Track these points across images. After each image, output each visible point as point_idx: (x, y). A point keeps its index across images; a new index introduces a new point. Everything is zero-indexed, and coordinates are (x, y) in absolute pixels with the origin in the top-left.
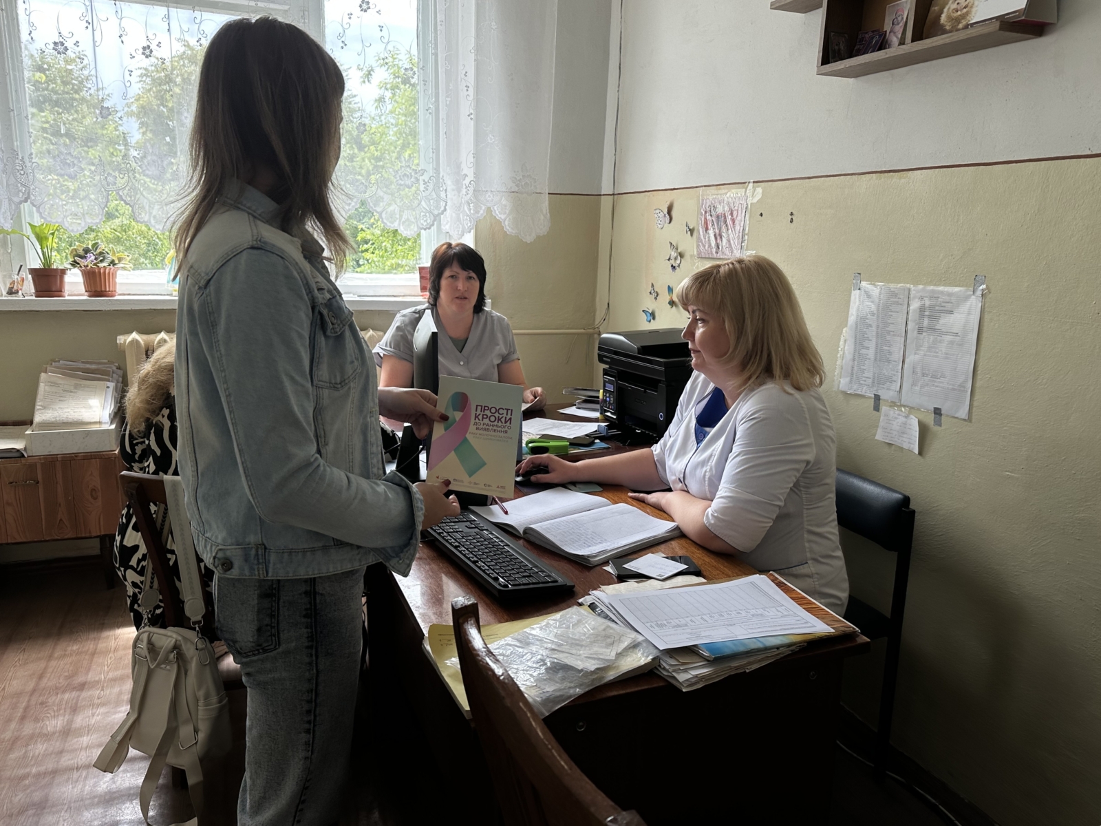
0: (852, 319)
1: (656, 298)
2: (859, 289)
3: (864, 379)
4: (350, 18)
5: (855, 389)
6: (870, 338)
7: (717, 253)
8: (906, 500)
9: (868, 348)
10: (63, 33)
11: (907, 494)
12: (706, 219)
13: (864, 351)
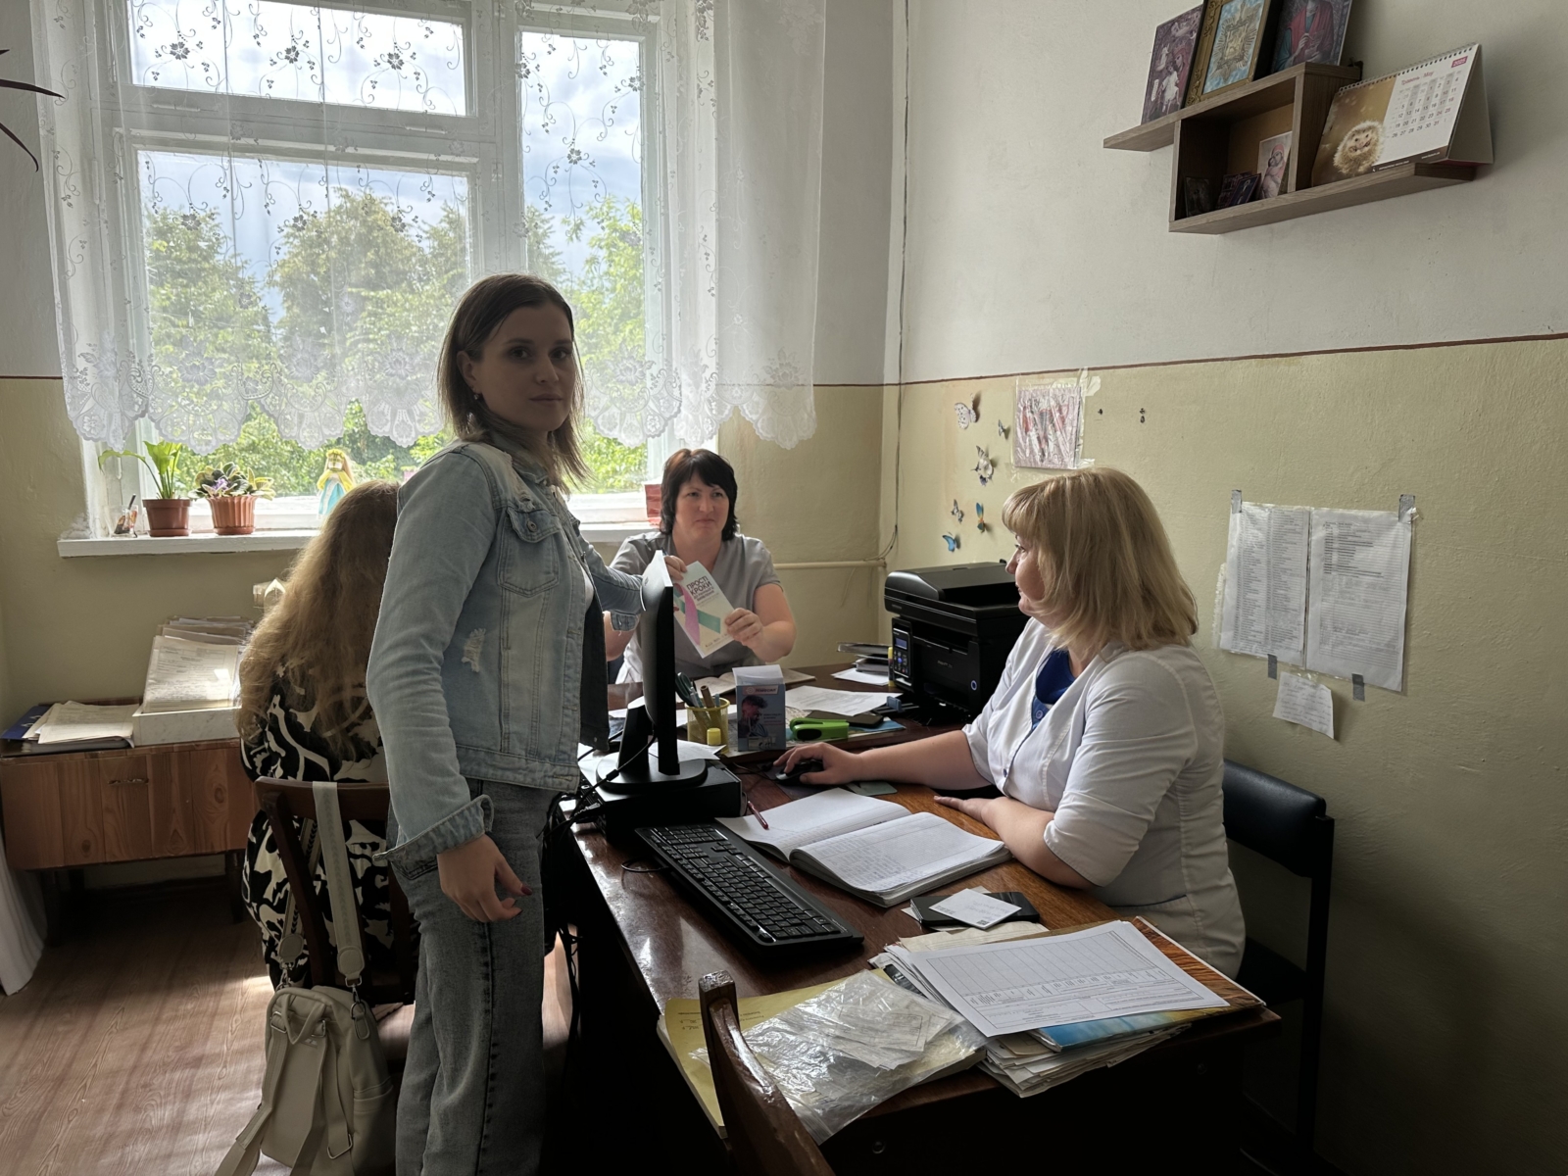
0: (1232, 552)
1: (960, 520)
2: (1240, 512)
3: (1253, 633)
4: (556, 172)
5: (1241, 647)
6: (1259, 578)
7: (1042, 461)
8: (1320, 805)
9: (1256, 592)
10: (195, 204)
11: (1321, 796)
12: (1025, 416)
13: (1250, 596)
